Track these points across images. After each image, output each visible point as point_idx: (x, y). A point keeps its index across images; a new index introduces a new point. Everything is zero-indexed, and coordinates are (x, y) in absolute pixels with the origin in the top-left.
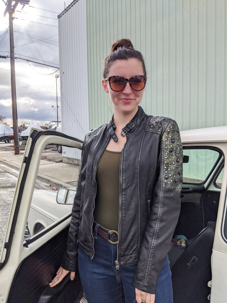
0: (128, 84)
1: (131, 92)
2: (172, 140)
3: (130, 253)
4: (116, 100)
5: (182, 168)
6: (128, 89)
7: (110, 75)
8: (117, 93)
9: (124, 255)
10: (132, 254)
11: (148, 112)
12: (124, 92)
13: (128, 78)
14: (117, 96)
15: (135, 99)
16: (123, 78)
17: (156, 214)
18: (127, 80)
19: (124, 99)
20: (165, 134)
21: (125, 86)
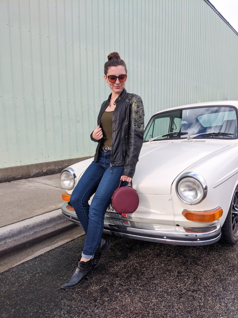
0: (118, 79)
1: (119, 83)
2: (137, 106)
3: (117, 161)
4: (112, 86)
5: (144, 121)
6: (118, 81)
7: (108, 75)
8: (112, 84)
9: (114, 161)
10: (118, 161)
11: (128, 91)
12: (116, 83)
13: (117, 76)
14: (113, 85)
15: (121, 86)
16: (115, 76)
17: (131, 143)
18: (117, 77)
19: (116, 86)
20: (134, 103)
21: (116, 80)
